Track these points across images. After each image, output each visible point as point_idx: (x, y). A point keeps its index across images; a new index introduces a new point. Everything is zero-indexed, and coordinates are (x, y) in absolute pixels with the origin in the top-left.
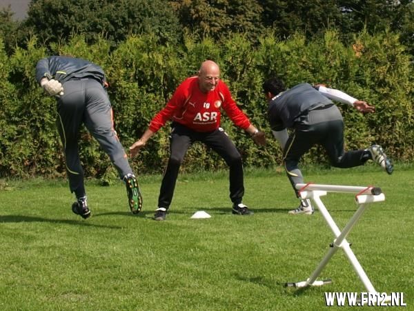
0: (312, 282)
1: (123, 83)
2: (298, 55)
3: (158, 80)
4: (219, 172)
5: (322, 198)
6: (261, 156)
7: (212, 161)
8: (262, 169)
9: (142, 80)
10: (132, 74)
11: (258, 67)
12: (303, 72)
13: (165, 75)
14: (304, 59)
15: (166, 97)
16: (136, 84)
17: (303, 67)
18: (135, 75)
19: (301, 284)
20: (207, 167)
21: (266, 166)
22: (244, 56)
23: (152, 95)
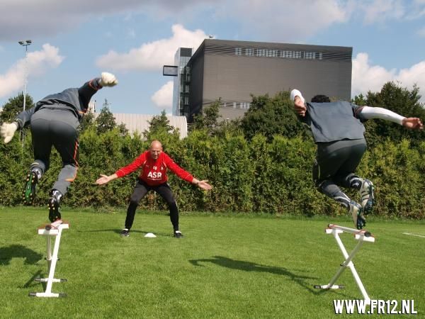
0: (331, 286)
1: (186, 157)
2: (296, 147)
3: (206, 157)
4: (241, 213)
5: (339, 234)
6: (268, 207)
7: (237, 207)
8: (268, 214)
9: (197, 156)
10: (192, 152)
11: (270, 153)
12: (298, 158)
13: (211, 155)
14: (300, 150)
15: (210, 167)
16: (194, 159)
17: (299, 155)
18: (194, 153)
19: (325, 287)
20: (234, 210)
21: (271, 213)
22: (262, 145)
23: (202, 165)
